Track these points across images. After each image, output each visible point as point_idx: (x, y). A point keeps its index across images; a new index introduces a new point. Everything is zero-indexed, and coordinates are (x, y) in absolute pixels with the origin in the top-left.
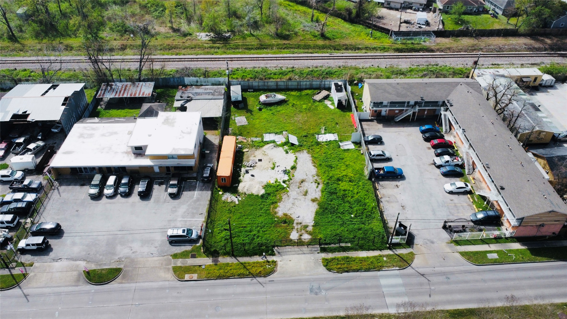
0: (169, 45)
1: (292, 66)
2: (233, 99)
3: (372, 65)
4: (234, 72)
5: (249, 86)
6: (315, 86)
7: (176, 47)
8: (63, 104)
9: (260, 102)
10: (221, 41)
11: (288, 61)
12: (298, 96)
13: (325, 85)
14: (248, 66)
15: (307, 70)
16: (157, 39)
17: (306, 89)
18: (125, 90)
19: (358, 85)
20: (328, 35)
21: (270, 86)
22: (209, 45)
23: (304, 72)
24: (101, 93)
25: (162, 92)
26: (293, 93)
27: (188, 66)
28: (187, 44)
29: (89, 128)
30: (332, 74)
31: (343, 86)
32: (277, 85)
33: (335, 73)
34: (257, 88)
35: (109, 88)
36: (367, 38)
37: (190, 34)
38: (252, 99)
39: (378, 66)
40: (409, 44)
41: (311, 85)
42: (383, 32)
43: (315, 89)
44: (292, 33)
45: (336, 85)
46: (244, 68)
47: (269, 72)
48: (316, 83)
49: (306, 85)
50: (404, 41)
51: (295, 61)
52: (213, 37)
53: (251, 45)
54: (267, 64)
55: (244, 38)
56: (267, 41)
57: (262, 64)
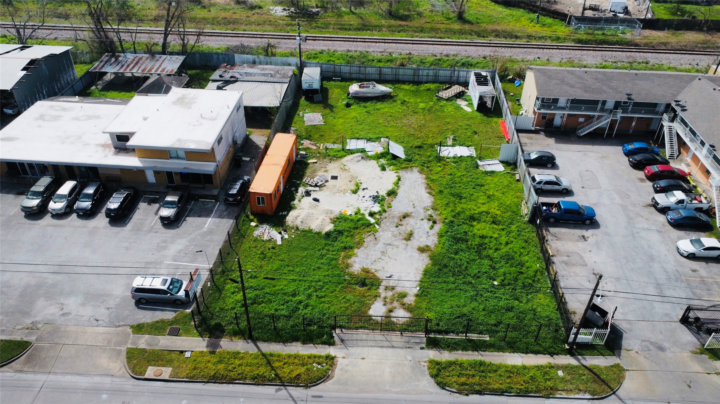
0: (225, 18)
1: (408, 52)
2: (305, 86)
3: (539, 58)
4: (316, 54)
5: (334, 72)
6: (442, 79)
7: (235, 22)
8: (24, 69)
9: (349, 94)
10: (304, 18)
11: (403, 45)
12: (413, 91)
13: (458, 77)
14: (339, 49)
15: (432, 59)
16: (210, 11)
17: (427, 82)
18: (136, 64)
19: (514, 82)
20: (470, 18)
21: (369, 74)
22: (285, 22)
23: (426, 61)
24: (98, 65)
26: (406, 87)
27: (246, 44)
28: (253, 19)
29: (57, 108)
30: (471, 65)
31: (489, 78)
32: (380, 74)
33: (477, 65)
34: (347, 76)
35: (113, 60)
36: (531, 25)
37: (260, 7)
38: (337, 91)
39: (548, 60)
40: (598, 35)
41: (436, 76)
42: (556, 18)
43: (441, 83)
44: (414, 13)
45: (478, 76)
46: (332, 51)
47: (370, 58)
48: (444, 73)
49: (428, 76)
50: (591, 31)
51: (414, 45)
52: (292, 12)
53: (348, 25)
54: (369, 47)
55: (340, 15)
56: (374, 21)
57: (361, 47)
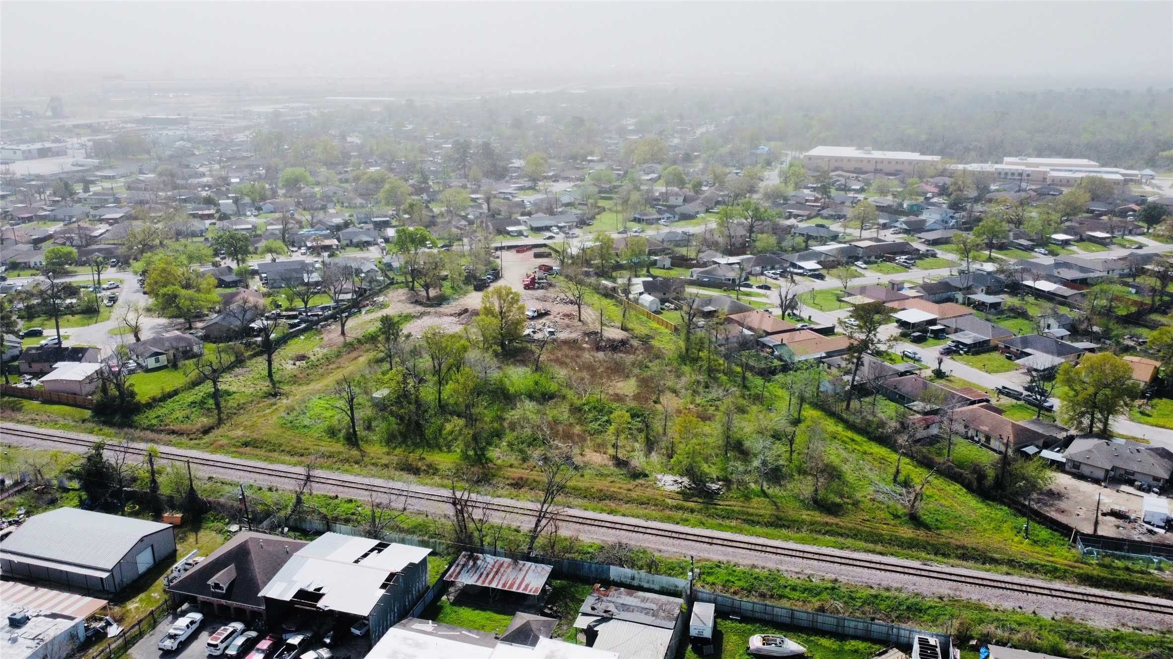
0: (601, 491)
1: (833, 577)
2: (693, 632)
3: (1020, 608)
4: (711, 568)
5: (732, 607)
6: (875, 636)
7: (612, 497)
8: (384, 586)
9: (748, 648)
10: (700, 497)
11: (828, 564)
12: (834, 651)
13: (898, 636)
14: (741, 561)
15: (865, 593)
16: (582, 476)
17: (855, 638)
18: (497, 573)
19: (978, 651)
20: (927, 518)
21: (777, 615)
22: (675, 503)
23: (859, 595)
24: (454, 570)
25: (563, 588)
26: (825, 642)
27: (624, 541)
28: (634, 495)
29: (410, 642)
30: (920, 611)
31: (938, 650)
32: (792, 617)
33: (929, 612)
34: (749, 614)
35: (471, 563)
36: (1016, 539)
37: (646, 476)
38: (734, 638)
39: (1034, 612)
40: (1118, 568)
41: (867, 630)
42: (1055, 530)
43: (875, 641)
44: (848, 501)
45: (923, 643)
46: (732, 563)
47: (782, 582)
48: (879, 626)
49: (856, 628)
50: (1107, 560)
51: (843, 567)
52: (685, 487)
53: (757, 515)
54: (781, 562)
55: (747, 498)
56: (791, 512)
57: (770, 562)
